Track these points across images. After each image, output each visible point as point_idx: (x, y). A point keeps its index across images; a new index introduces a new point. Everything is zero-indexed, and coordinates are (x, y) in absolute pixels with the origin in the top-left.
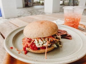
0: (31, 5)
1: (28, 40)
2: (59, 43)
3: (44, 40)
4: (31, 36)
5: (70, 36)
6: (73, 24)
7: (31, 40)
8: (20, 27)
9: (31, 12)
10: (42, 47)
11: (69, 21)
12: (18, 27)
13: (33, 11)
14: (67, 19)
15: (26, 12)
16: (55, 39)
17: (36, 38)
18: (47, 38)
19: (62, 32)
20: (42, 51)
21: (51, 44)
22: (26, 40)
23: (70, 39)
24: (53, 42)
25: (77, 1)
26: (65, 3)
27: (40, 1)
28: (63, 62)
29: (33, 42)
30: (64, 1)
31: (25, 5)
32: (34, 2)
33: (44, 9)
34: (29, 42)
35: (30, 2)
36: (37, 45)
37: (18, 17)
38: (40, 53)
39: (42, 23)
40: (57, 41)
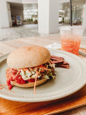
0: (21, 24)
1: (13, 71)
2: (51, 74)
3: (32, 71)
4: (16, 66)
5: (67, 64)
6: (72, 49)
7: (16, 71)
8: (4, 54)
9: (20, 33)
10: (30, 79)
11: (67, 44)
12: (2, 54)
13: (23, 31)
14: (64, 43)
15: (14, 33)
16: (46, 69)
17: (23, 69)
18: (36, 68)
19: (58, 60)
20: (30, 84)
21: (41, 76)
22: (11, 72)
23: (68, 67)
24: (44, 73)
25: (81, 17)
26: (64, 21)
27: (32, 18)
28: (54, 97)
29: (19, 73)
30: (63, 18)
31: (12, 24)
32: (25, 19)
33: (37, 28)
34: (15, 74)
35: (20, 20)
36: (24, 78)
37: (4, 40)
38: (28, 87)
39: (29, 49)
40: (49, 71)
